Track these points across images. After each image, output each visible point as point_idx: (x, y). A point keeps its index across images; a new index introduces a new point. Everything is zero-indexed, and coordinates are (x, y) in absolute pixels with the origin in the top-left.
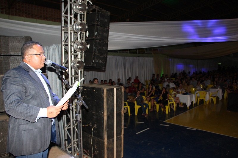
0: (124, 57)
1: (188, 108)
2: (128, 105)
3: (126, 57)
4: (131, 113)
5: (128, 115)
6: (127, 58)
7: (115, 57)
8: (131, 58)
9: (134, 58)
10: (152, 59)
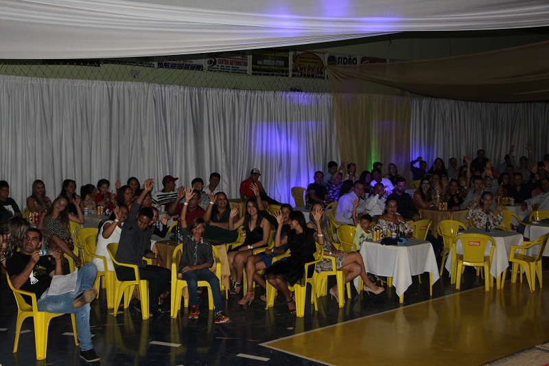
0: (195, 91)
1: (401, 300)
2: (142, 278)
3: (203, 91)
4: (151, 310)
5: (141, 314)
6: (212, 92)
7: (157, 87)
8: (229, 94)
9: (242, 94)
10: (326, 99)
